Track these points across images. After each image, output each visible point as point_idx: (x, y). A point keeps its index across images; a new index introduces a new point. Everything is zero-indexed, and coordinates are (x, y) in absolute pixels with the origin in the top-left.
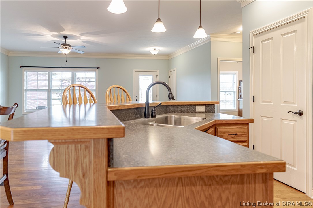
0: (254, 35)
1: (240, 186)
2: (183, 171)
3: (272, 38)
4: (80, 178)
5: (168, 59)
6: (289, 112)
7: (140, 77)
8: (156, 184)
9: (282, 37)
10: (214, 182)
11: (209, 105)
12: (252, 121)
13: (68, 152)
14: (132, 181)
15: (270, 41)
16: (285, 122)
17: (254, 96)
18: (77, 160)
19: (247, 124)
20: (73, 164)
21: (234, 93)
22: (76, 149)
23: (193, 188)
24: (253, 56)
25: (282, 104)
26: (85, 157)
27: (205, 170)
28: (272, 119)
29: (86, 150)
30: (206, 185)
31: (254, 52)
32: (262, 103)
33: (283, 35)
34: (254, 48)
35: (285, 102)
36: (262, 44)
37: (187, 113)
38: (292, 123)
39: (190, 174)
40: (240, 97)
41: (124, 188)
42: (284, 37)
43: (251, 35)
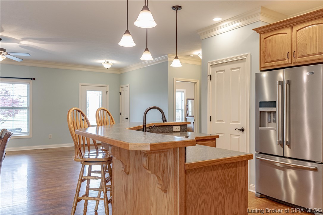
0: (211, 65)
1: (236, 168)
2: (215, 162)
3: (224, 70)
4: (161, 173)
5: (119, 73)
6: (235, 129)
7: (88, 92)
8: (203, 171)
9: (231, 70)
10: (226, 168)
11: (183, 125)
12: (218, 137)
13: (156, 158)
14: (193, 170)
15: (223, 72)
16: (233, 137)
17: (211, 117)
18: (160, 162)
19: (215, 139)
20: (158, 165)
21: (182, 111)
22: (159, 156)
23: (218, 171)
24: (210, 83)
25: (231, 123)
26: (164, 160)
27: (224, 161)
28: (224, 135)
29: (164, 157)
30: (223, 169)
31: (211, 80)
32: (216, 122)
33: (231, 69)
34: (211, 76)
35: (233, 122)
36: (217, 74)
37: (167, 132)
38: (237, 137)
39: (218, 163)
40: (187, 115)
41: (190, 174)
42: (233, 71)
43: (209, 65)
